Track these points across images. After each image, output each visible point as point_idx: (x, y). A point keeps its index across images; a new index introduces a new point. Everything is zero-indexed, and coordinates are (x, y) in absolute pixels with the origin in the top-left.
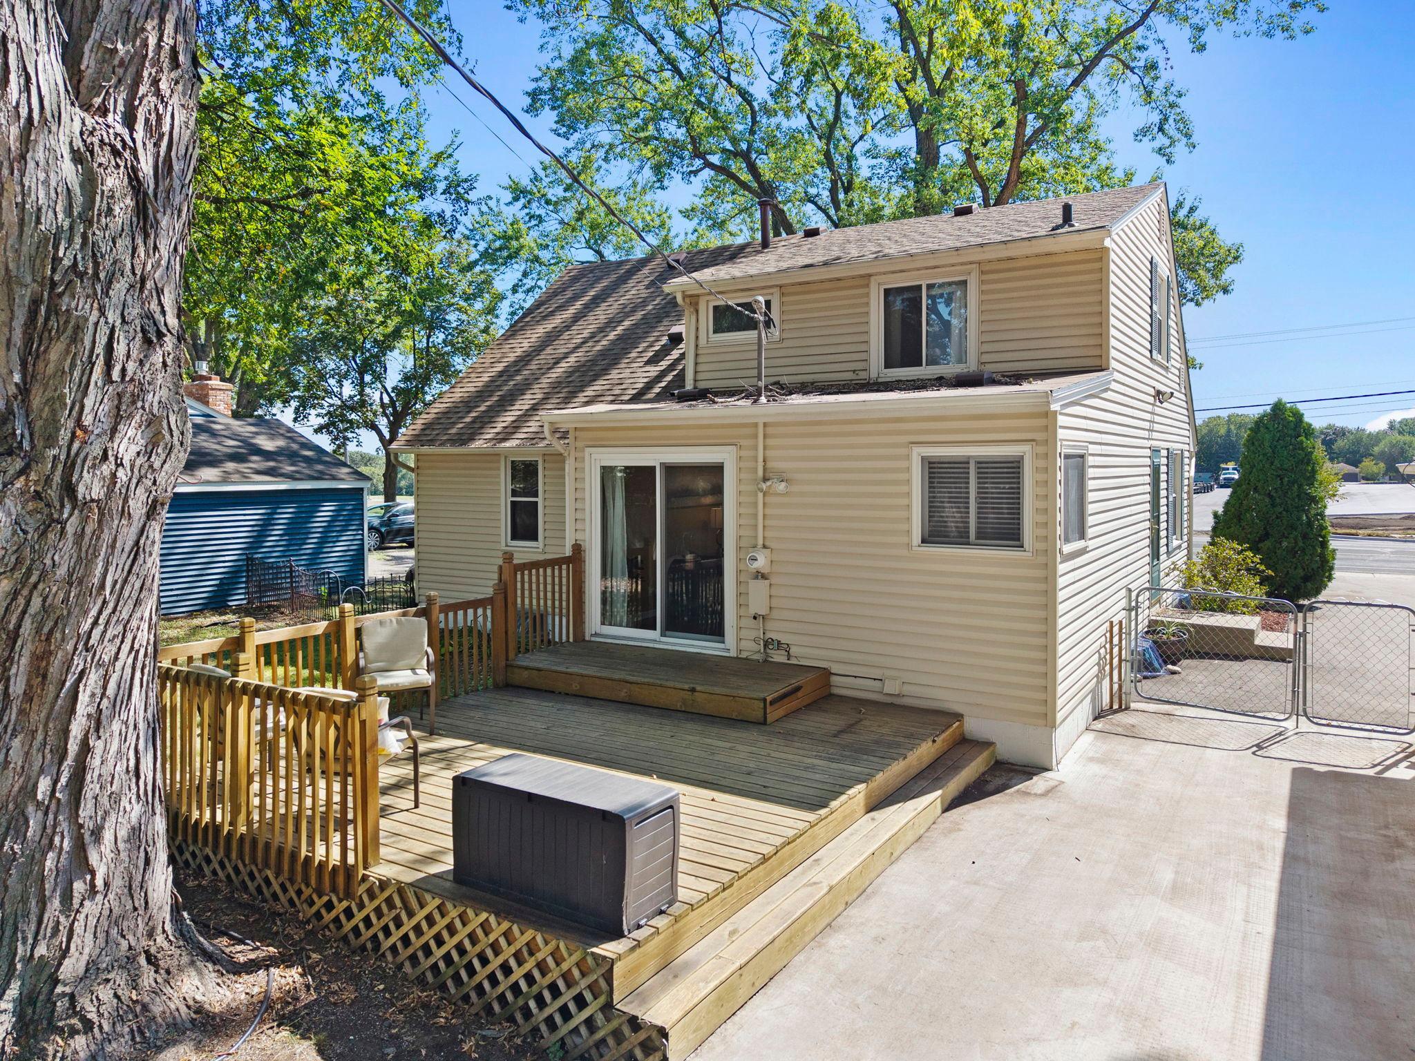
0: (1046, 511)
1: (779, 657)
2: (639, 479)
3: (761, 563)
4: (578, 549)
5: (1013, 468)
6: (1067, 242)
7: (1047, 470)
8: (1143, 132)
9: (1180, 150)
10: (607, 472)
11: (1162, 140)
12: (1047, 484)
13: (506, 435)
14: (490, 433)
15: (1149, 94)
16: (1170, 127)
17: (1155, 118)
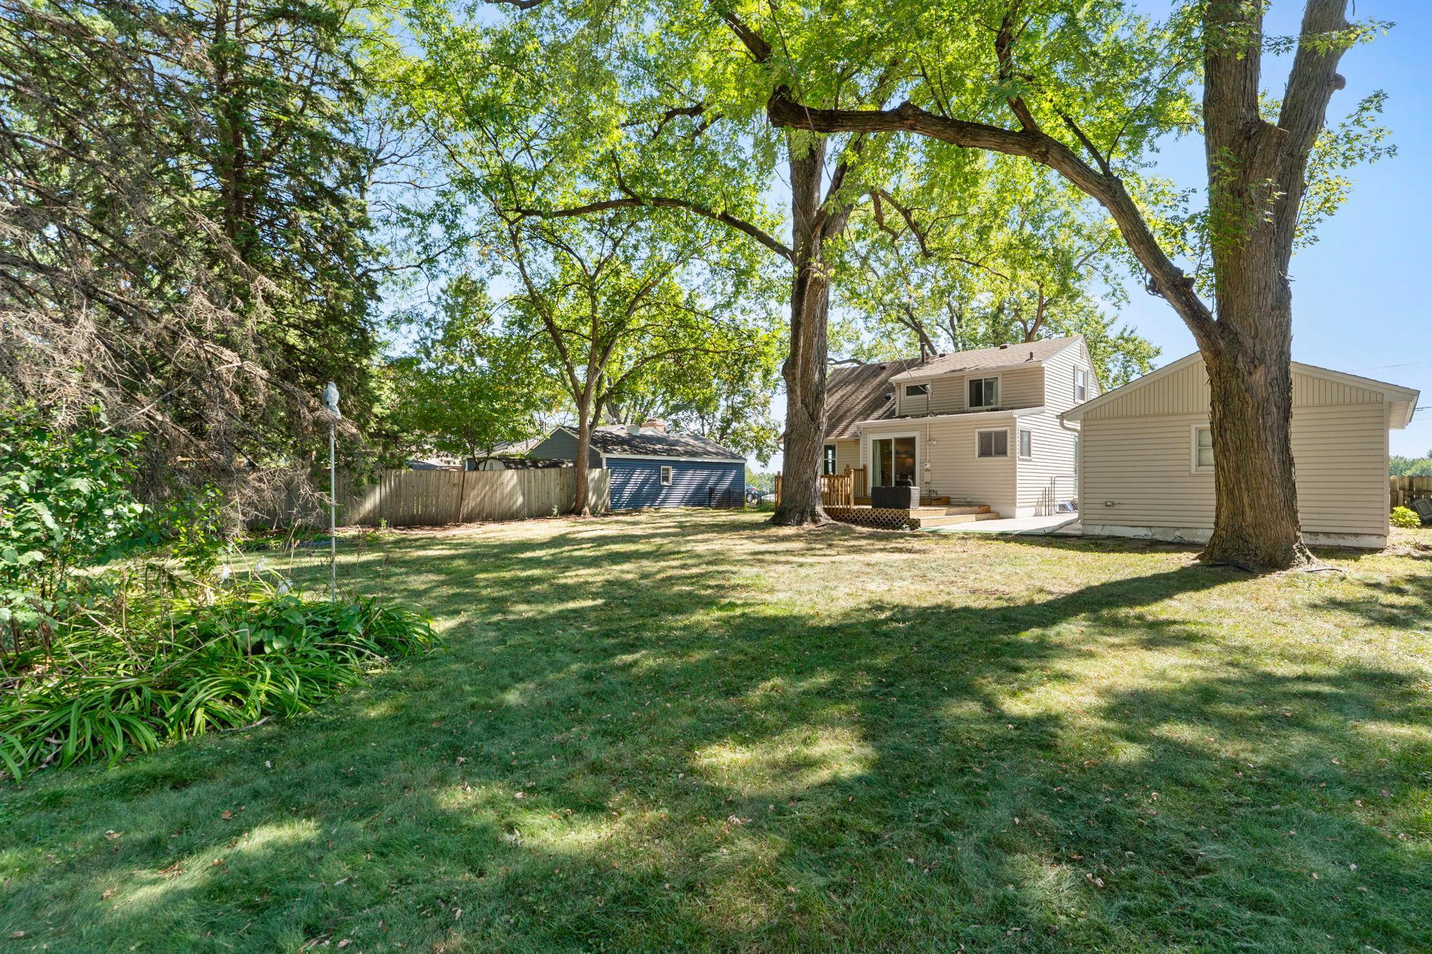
0: (1014, 446)
1: (933, 495)
2: (885, 444)
3: (928, 466)
4: (865, 467)
5: (1005, 433)
6: (1029, 365)
7: (1014, 434)
8: (1107, 296)
9: (1123, 303)
10: (875, 441)
11: (1114, 300)
12: (1014, 438)
13: (841, 434)
14: (836, 432)
15: (1106, 280)
16: (1118, 293)
17: (1111, 290)
